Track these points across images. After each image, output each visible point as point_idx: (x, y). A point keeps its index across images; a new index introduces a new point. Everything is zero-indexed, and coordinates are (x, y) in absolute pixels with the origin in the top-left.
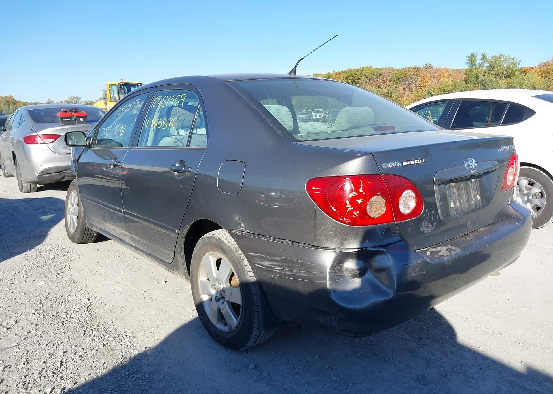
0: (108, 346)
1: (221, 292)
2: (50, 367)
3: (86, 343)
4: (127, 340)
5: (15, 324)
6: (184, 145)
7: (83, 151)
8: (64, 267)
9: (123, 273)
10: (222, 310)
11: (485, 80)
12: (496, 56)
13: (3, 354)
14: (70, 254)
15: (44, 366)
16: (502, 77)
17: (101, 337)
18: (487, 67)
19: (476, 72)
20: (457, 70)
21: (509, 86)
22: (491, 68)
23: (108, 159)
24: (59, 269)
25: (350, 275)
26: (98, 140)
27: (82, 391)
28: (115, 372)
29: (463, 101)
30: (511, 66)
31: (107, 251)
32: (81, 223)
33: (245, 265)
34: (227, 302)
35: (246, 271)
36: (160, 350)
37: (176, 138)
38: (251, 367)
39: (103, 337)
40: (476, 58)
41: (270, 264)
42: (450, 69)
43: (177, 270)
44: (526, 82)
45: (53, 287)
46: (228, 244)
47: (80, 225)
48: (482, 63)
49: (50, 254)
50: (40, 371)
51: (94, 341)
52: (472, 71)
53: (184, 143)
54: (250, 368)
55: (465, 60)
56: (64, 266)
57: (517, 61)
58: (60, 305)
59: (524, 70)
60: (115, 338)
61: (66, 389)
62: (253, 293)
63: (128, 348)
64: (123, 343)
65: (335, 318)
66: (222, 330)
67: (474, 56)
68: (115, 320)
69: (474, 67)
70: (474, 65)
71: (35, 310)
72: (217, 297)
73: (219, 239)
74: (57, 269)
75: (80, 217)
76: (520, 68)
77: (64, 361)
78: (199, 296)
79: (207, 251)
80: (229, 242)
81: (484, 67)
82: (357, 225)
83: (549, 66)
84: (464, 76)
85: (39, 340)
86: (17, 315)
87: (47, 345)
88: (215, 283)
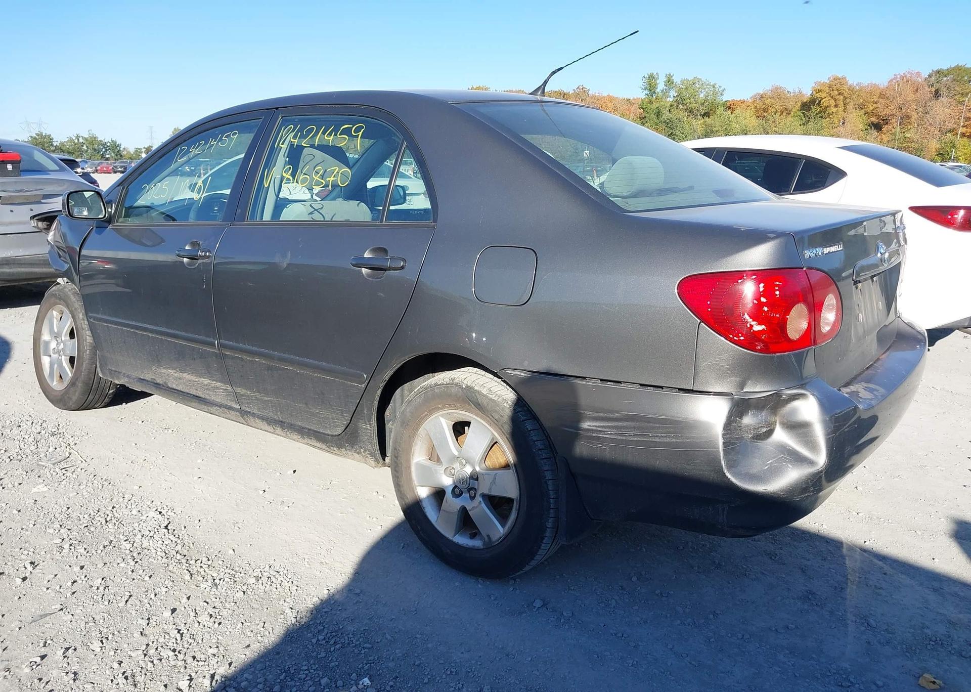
0: (253, 593)
1: (469, 480)
2: (159, 641)
3: (206, 592)
4: (282, 579)
5: (34, 569)
6: (324, 219)
7: (92, 229)
8: (68, 457)
9: (200, 461)
10: (470, 511)
11: (671, 118)
12: (688, 80)
13: (44, 626)
14: (64, 430)
15: (145, 641)
16: (697, 115)
17: (231, 579)
18: (674, 97)
19: (657, 105)
20: (628, 100)
21: (708, 131)
22: (680, 100)
23: (148, 244)
24: (58, 460)
25: (750, 436)
26: (125, 207)
27: (252, 676)
28: (292, 636)
29: (728, 152)
30: (709, 98)
31: (143, 422)
32: (85, 370)
33: (529, 429)
34: (484, 496)
35: (532, 439)
36: (359, 591)
37: (311, 206)
38: (538, 604)
39: (232, 578)
40: (658, 81)
41: (593, 426)
42: (617, 98)
43: (352, 447)
44: (734, 125)
45: (71, 495)
46: (490, 396)
47: (82, 374)
48: (666, 89)
49: (22, 433)
50: (143, 651)
51: (219, 587)
52: (651, 102)
53: (324, 215)
54: (535, 607)
55: (641, 83)
56: (67, 455)
57: (720, 90)
58: (105, 527)
59: (731, 105)
60: (258, 578)
61: (217, 677)
62: (545, 477)
63: (293, 594)
64: (279, 586)
65: (723, 510)
66: (467, 546)
67: (653, 78)
68: (236, 546)
69: (654, 97)
70: (655, 93)
71: (61, 540)
72: (456, 489)
73: (467, 386)
74: (56, 461)
75: (83, 358)
76: (724, 101)
77: (182, 627)
78: (413, 490)
79: (437, 409)
80: (490, 390)
81: (670, 97)
82: (770, 353)
83: (767, 99)
84: (639, 110)
85: (104, 595)
86: (27, 552)
87: (127, 601)
88: (452, 464)
